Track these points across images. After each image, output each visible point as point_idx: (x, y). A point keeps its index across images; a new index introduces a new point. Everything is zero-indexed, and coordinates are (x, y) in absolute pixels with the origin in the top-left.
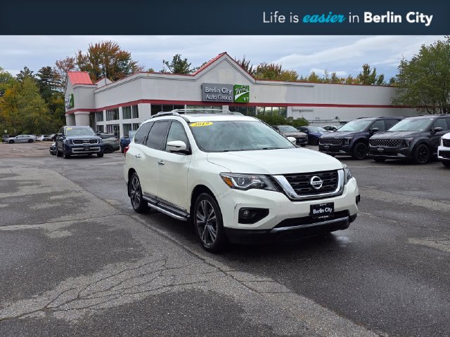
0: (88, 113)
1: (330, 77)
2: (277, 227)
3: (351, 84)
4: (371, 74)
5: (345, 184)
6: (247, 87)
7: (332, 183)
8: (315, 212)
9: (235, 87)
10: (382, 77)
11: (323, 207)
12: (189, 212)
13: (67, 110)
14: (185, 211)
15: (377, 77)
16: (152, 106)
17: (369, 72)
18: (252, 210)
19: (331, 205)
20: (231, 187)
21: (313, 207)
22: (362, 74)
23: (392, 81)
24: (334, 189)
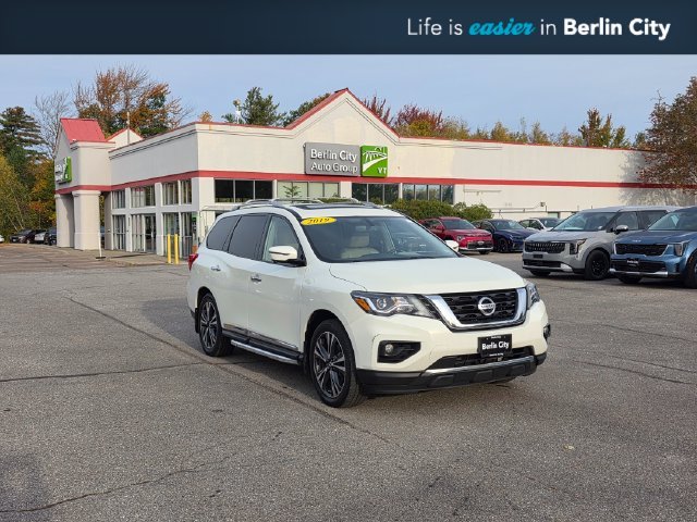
0: (99, 192)
1: (529, 131)
2: (430, 368)
3: (565, 145)
4: (602, 126)
5: (527, 309)
6: (385, 150)
7: (510, 308)
8: (484, 347)
9: (362, 149)
10: (621, 132)
11: (496, 341)
12: (301, 350)
13: (57, 188)
14: (295, 351)
15: (613, 133)
16: (218, 183)
17: (598, 121)
18: (397, 344)
19: (508, 338)
20: (367, 312)
21: (482, 341)
22: (587, 125)
23: (640, 138)
24: (512, 317)
